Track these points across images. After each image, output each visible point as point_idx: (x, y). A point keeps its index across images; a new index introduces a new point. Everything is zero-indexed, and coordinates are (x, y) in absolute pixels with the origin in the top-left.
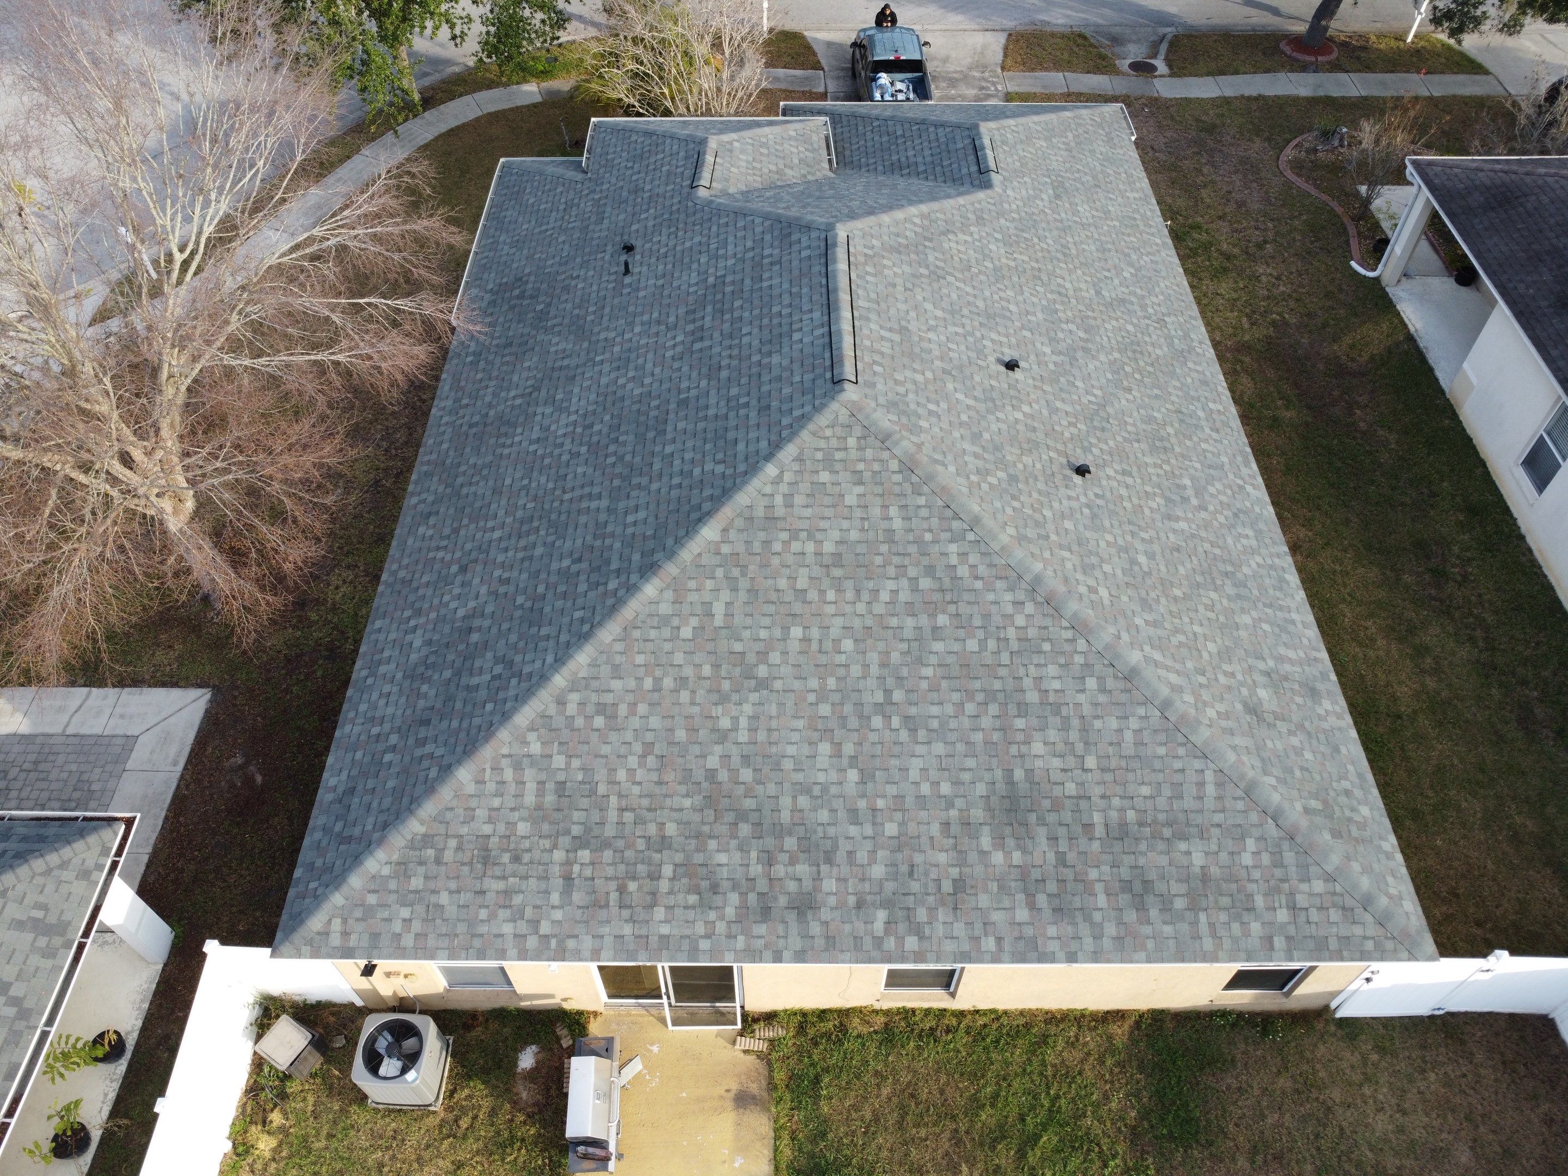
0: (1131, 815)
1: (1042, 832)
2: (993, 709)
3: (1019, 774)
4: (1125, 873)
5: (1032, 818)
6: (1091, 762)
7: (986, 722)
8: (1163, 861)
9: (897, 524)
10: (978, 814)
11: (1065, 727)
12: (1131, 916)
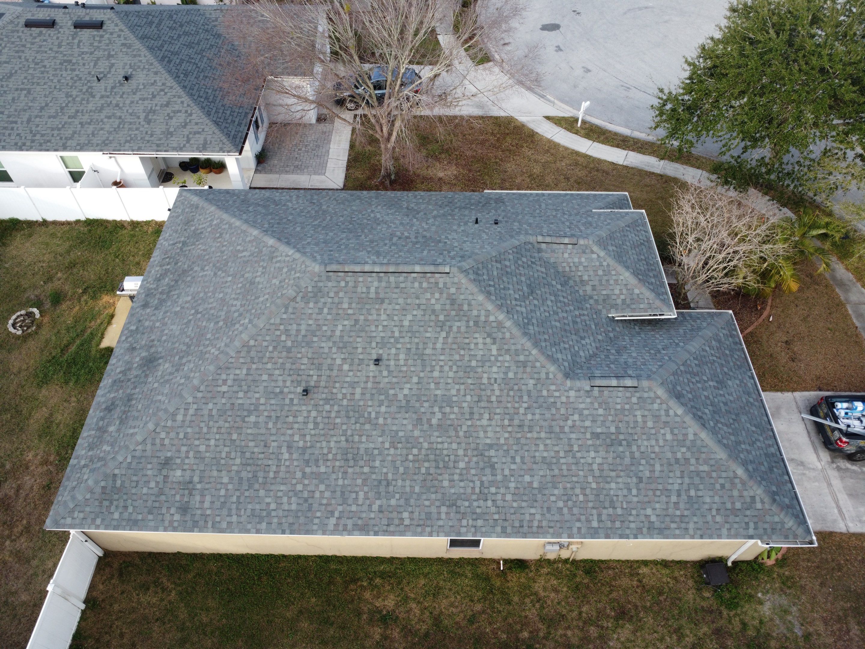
0: (134, 402)
1: (140, 372)
2: (184, 348)
3: (161, 361)
4: (117, 402)
5: (145, 368)
6: (156, 385)
7: (181, 346)
8: (116, 416)
9: (261, 299)
10: (153, 350)
11: (171, 374)
12: (104, 407)
